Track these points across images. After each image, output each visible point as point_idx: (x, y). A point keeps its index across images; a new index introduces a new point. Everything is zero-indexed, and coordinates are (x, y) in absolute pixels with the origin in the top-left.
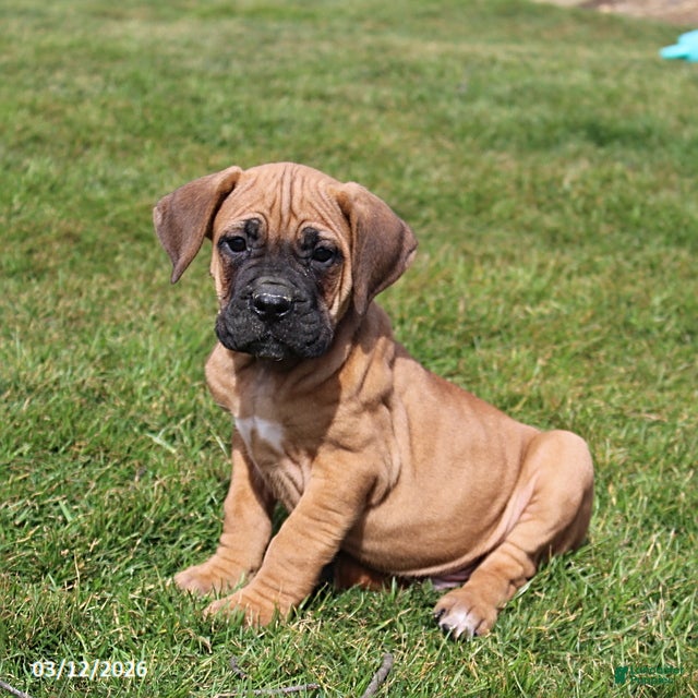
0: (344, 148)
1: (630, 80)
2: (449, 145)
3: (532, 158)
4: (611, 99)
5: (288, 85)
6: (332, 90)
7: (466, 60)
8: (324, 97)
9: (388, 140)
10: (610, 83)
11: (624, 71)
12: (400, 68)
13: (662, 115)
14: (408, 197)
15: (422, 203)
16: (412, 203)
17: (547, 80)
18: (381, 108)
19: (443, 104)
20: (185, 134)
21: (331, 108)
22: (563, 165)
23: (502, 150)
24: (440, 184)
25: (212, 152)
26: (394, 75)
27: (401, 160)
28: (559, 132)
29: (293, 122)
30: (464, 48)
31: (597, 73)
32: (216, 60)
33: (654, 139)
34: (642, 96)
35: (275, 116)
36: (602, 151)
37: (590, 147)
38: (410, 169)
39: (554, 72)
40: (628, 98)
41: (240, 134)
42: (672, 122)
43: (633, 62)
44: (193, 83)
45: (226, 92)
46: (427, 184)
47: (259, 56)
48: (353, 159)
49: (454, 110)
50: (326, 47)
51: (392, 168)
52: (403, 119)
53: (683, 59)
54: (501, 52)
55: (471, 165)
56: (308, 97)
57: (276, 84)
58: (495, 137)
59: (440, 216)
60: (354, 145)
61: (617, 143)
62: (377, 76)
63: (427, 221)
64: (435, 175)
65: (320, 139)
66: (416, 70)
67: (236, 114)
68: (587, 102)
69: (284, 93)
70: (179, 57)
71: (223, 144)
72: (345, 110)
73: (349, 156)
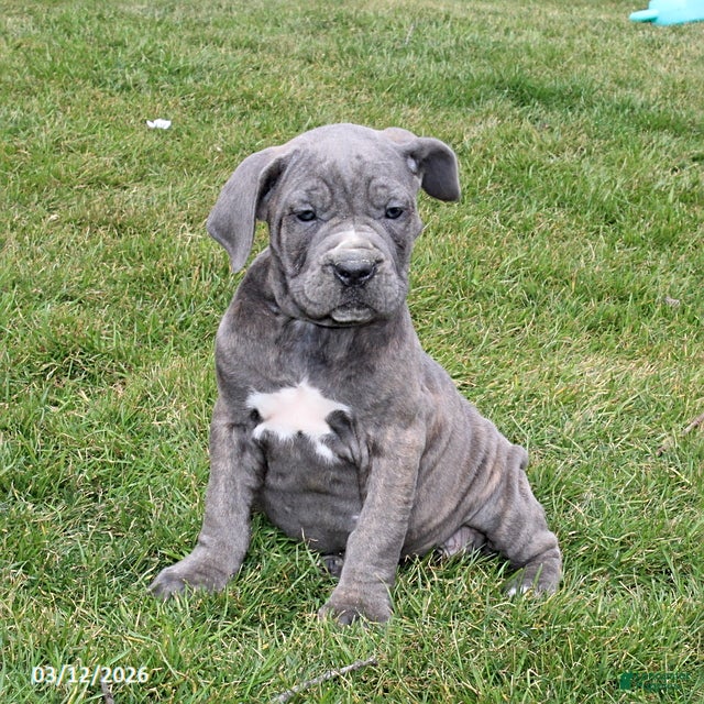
26: (338, 28)
53: (650, 21)
57: (208, 31)
73: (253, 105)
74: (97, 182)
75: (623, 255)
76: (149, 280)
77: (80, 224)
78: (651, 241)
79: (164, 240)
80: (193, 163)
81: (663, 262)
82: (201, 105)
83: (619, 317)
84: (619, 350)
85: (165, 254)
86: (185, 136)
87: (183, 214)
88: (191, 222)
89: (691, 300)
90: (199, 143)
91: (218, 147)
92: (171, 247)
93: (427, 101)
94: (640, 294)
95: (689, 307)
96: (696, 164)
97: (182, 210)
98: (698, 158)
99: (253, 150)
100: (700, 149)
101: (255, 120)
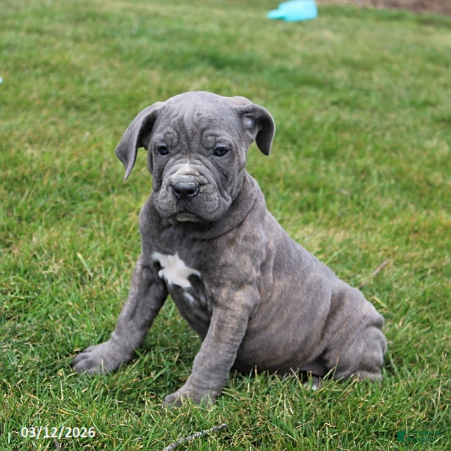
0: (46, 64)
1: (245, 30)
2: (117, 65)
3: (171, 75)
4: (230, 41)
5: (17, 23)
6: (46, 27)
7: (139, 14)
8: (40, 32)
9: (77, 60)
10: (231, 31)
11: (241, 25)
12: (93, 16)
14: (84, 96)
15: (93, 101)
16: (86, 100)
17: (188, 28)
18: (77, 40)
19: (118, 39)
21: (44, 39)
22: (191, 80)
23: (152, 68)
24: (107, 89)
26: (89, 21)
27: (83, 73)
28: (192, 59)
29: (15, 46)
30: (140, 6)
31: (223, 25)
33: (254, 67)
34: (251, 40)
35: (5, 41)
36: (219, 73)
37: (211, 70)
38: (88, 79)
39: (196, 24)
40: (241, 41)
42: (267, 57)
43: (248, 19)
46: (98, 89)
48: (52, 71)
49: (124, 43)
51: (76, 77)
53: (281, 19)
54: (164, 10)
55: (129, 78)
56: (29, 31)
57: (9, 22)
58: (149, 61)
59: (104, 109)
60: (53, 62)
61: (228, 68)
62: (78, 20)
63: (94, 112)
64: (104, 83)
65: (31, 58)
66: (105, 18)
68: (213, 42)
69: (12, 28)
72: (53, 39)
73: (49, 68)
75: (307, 163)
76: (15, 180)
78: (321, 155)
79: (19, 155)
80: (22, 106)
81: (332, 168)
82: (17, 69)
83: (315, 203)
84: (320, 224)
85: (21, 163)
86: (12, 89)
87: (25, 138)
88: (31, 143)
89: (355, 192)
90: (22, 94)
91: (35, 95)
92: (25, 160)
93: (160, 67)
94: (324, 188)
95: (356, 196)
96: (335, 108)
97: (23, 135)
98: (334, 103)
99: (58, 98)
100: (335, 98)
101: (54, 78)
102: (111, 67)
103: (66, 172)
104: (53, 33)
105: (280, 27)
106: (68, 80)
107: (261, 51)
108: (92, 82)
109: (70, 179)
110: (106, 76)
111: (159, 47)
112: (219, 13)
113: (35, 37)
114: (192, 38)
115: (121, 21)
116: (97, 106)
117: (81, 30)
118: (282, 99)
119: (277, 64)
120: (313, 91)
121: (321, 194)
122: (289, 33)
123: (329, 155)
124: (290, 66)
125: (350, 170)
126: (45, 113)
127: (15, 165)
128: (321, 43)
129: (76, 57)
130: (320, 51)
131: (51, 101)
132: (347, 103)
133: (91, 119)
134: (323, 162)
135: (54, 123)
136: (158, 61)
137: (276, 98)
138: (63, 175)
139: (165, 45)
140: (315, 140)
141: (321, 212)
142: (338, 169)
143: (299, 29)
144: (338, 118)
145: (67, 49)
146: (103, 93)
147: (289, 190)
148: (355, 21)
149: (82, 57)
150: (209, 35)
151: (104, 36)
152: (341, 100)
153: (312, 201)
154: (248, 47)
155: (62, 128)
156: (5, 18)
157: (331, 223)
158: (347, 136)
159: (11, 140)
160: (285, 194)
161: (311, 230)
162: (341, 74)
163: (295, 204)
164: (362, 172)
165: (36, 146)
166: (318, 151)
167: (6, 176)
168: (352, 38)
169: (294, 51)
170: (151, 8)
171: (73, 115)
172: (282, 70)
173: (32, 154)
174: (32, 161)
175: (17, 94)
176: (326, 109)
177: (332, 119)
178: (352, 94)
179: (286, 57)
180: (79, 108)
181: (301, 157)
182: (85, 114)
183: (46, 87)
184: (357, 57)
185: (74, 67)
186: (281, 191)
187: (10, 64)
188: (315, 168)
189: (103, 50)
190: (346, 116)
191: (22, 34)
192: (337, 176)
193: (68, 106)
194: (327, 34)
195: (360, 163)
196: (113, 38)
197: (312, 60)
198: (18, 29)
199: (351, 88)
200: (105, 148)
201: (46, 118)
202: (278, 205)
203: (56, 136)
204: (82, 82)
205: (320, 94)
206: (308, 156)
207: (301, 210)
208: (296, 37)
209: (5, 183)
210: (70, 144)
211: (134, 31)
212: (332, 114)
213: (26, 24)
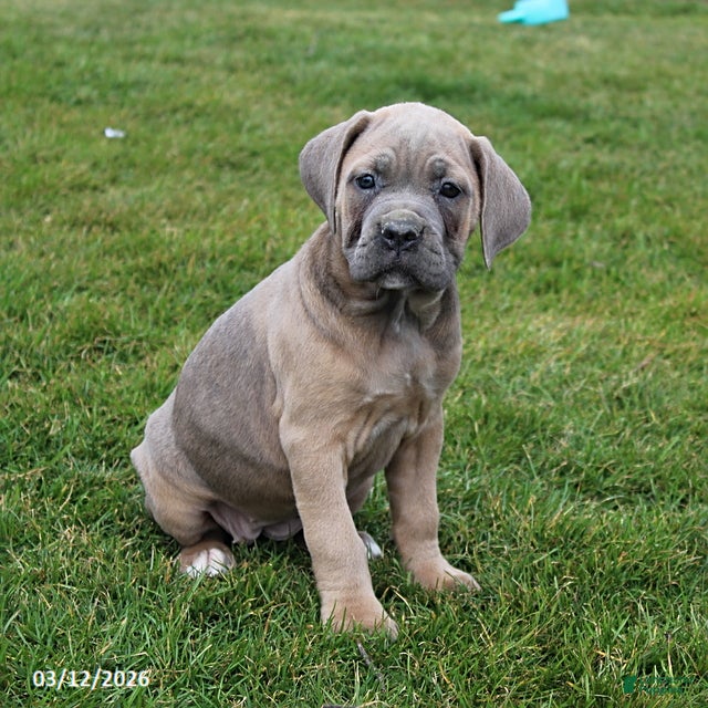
0: (190, 106)
1: (465, 43)
2: (288, 102)
4: (445, 59)
5: (148, 50)
6: (189, 54)
7: (317, 26)
8: (180, 60)
9: (232, 98)
10: (446, 45)
11: (462, 35)
12: (254, 34)
13: (488, 73)
14: (241, 149)
15: (254, 154)
16: (245, 154)
17: (388, 43)
18: (231, 69)
19: (288, 66)
20: (42, 95)
21: (185, 71)
23: (335, 105)
24: (272, 137)
25: (67, 110)
26: (248, 40)
27: (240, 116)
29: (146, 83)
30: (319, 15)
31: (436, 36)
32: (87, 28)
33: (478, 95)
34: (474, 56)
35: (132, 77)
38: (248, 124)
39: (397, 36)
40: (460, 58)
41: (95, 94)
42: (497, 79)
43: (471, 25)
44: (60, 50)
45: (91, 56)
46: (261, 138)
47: (128, 24)
48: (197, 115)
49: (297, 70)
50: (191, 16)
51: (231, 123)
52: (251, 79)
53: (518, 23)
54: (351, 18)
55: (304, 120)
57: (138, 48)
58: (331, 95)
59: (269, 165)
60: (199, 103)
62: (234, 40)
64: (269, 129)
65: (168, 98)
66: (270, 35)
67: (96, 76)
68: (421, 61)
69: (142, 57)
70: (52, 26)
71: (79, 102)
72: (197, 71)
73: (193, 112)
74: (79, 187)
75: (547, 227)
76: (150, 269)
77: (75, 224)
78: (567, 214)
79: (153, 236)
80: (157, 168)
81: (582, 233)
82: (148, 116)
83: (556, 281)
84: (563, 309)
85: (157, 246)
86: (143, 144)
87: (162, 211)
88: (170, 218)
89: (613, 263)
90: (157, 150)
91: (175, 151)
92: (162, 242)
93: (345, 103)
94: (570, 260)
95: (613, 270)
96: (590, 146)
97: (159, 208)
98: (590, 141)
99: (206, 153)
100: (590, 133)
101: (200, 126)
102: (279, 106)
103: (217, 256)
104: (199, 61)
105: (516, 34)
106: (219, 127)
107: (487, 71)
108: (252, 129)
109: (223, 266)
110: (271, 119)
111: (345, 73)
112: (432, 18)
113: (174, 68)
114: (390, 58)
115: (292, 38)
116: (260, 162)
117: (238, 55)
118: (515, 139)
119: (510, 89)
120: (559, 124)
121: (564, 269)
122: (528, 43)
123: (577, 214)
124: (528, 90)
125: (606, 234)
126: (188, 175)
127: (149, 249)
128: (572, 54)
129: (231, 94)
130: (571, 67)
131: (196, 157)
132: (606, 140)
133: (252, 180)
134: (570, 225)
135: (200, 189)
136: (343, 94)
137: (508, 137)
138: (213, 260)
139: (353, 70)
140: (560, 194)
141: (564, 293)
142: (590, 234)
143: (543, 36)
144: (594, 162)
145: (218, 84)
146: (268, 143)
147: (521, 265)
148: (624, 19)
149: (239, 94)
150: (416, 52)
151: (269, 61)
152: (598, 135)
153: (552, 280)
154: (469, 66)
155: (212, 195)
156: (132, 44)
157: (578, 308)
158: (604, 187)
159: (143, 215)
160: (517, 270)
161: (549, 319)
162: (599, 98)
163: (529, 284)
164: (624, 236)
165: (177, 221)
166: (563, 210)
167: (137, 265)
168: (616, 45)
169: (535, 69)
170: (334, 16)
171: (227, 176)
172: (517, 98)
173: (172, 234)
174: (171, 243)
175: (150, 150)
176: (577, 149)
177: (585, 163)
178: (613, 126)
179: (523, 78)
180: (235, 166)
181: (540, 218)
182: (242, 173)
183: (190, 137)
184: (623, 73)
185: (228, 108)
186: (510, 267)
187: (140, 108)
188: (558, 234)
189: (268, 81)
190: (605, 157)
191: (155, 65)
192: (588, 244)
193: (220, 164)
194: (583, 42)
195: (620, 223)
196: (282, 63)
197: (559, 80)
198: (149, 58)
199: (613, 118)
200: (270, 220)
201: (190, 182)
202: (506, 287)
203: (204, 206)
204: (238, 129)
205: (569, 128)
206: (549, 217)
207: (537, 292)
208: (537, 48)
209: (135, 275)
210: (223, 217)
211: (311, 52)
212: (585, 157)
213: (160, 51)
